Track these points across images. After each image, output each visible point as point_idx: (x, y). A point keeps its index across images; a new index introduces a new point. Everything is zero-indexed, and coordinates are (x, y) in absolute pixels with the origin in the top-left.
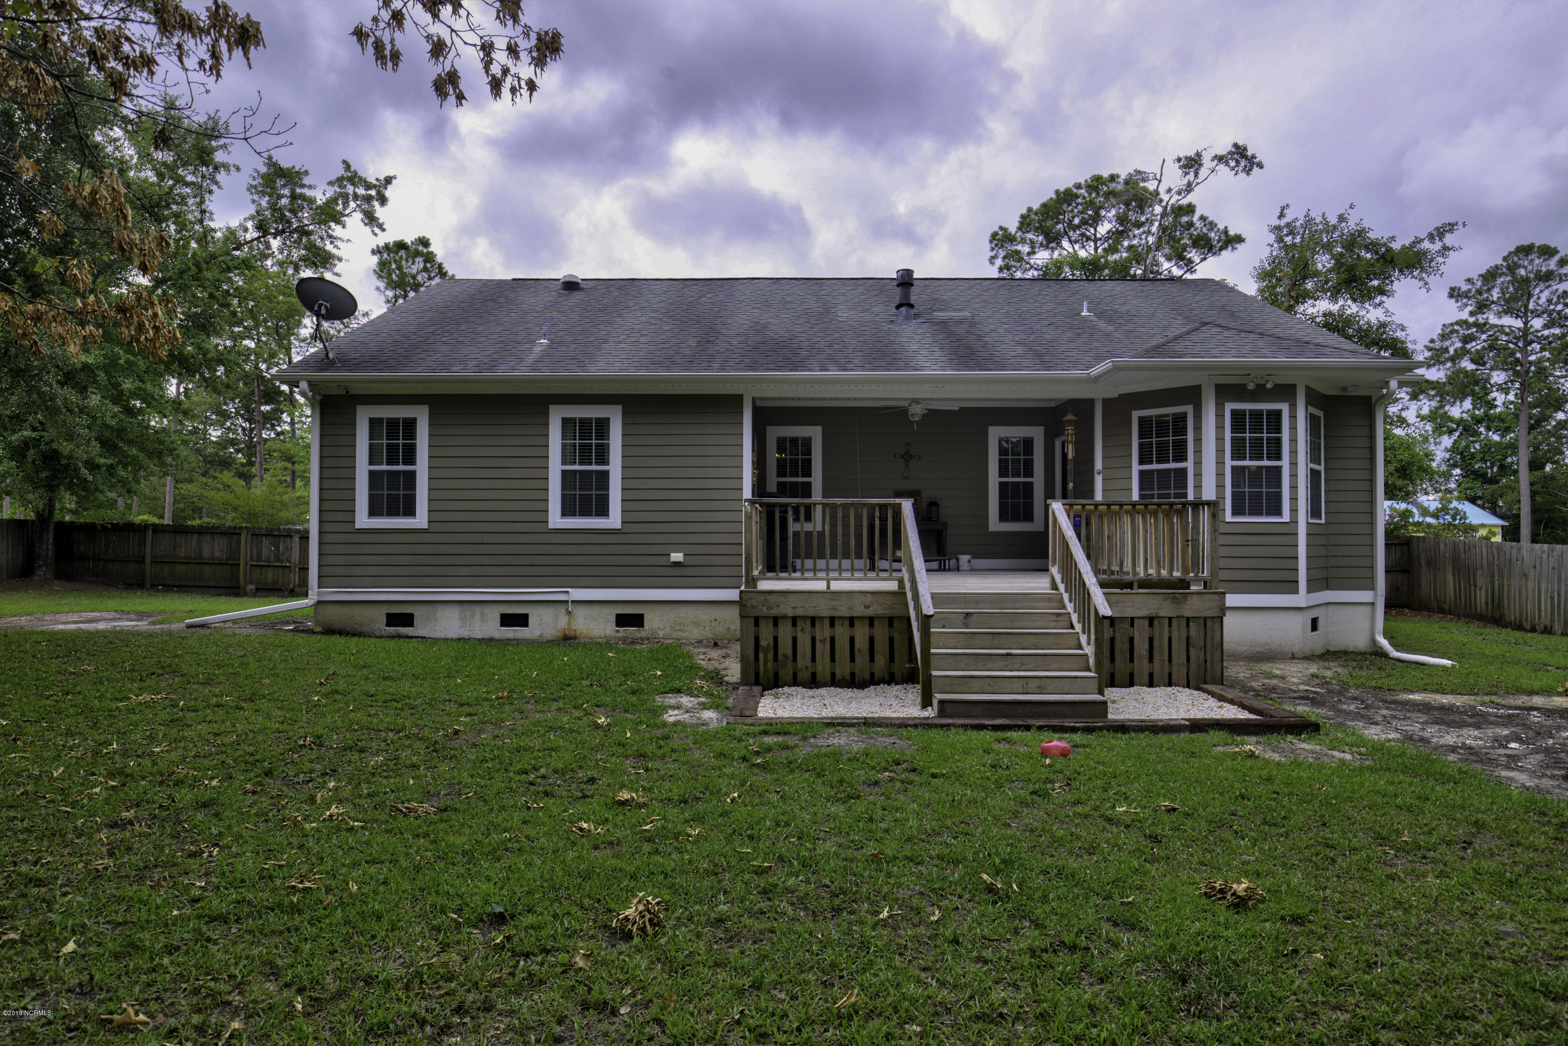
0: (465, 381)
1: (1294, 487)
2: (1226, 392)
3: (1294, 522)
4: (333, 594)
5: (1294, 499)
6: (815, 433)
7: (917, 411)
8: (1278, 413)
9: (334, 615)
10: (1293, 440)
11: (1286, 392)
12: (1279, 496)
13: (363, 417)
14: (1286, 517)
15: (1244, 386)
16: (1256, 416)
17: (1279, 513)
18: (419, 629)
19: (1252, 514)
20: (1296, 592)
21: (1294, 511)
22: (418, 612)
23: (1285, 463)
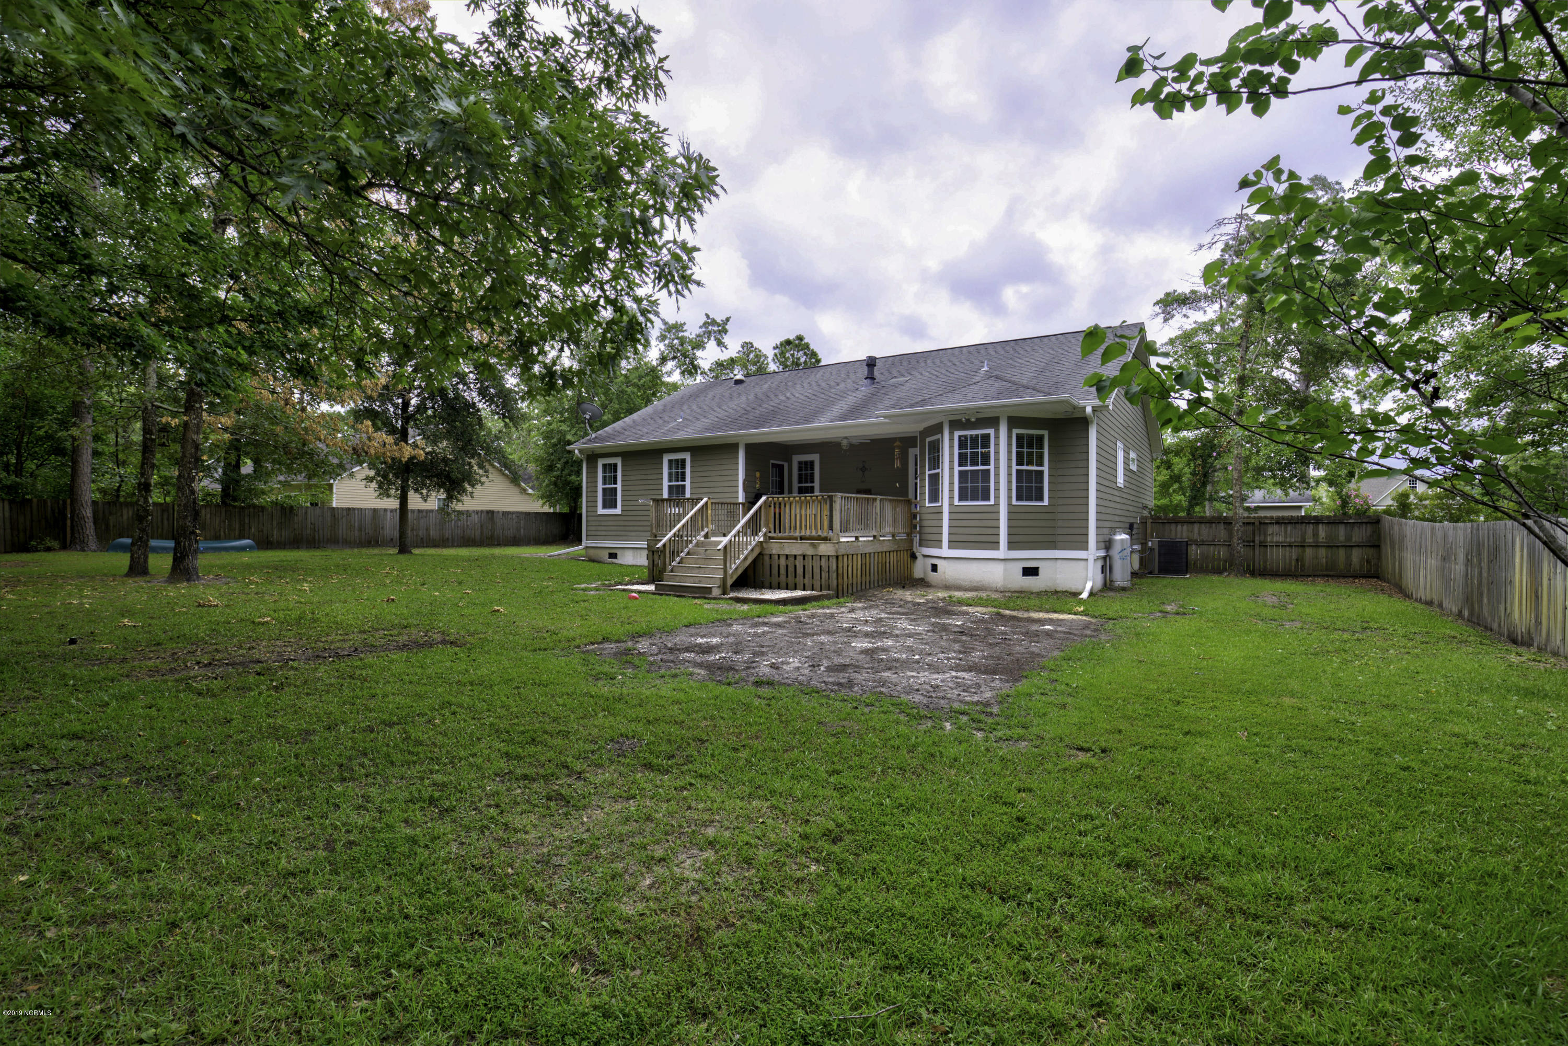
0: (628, 445)
1: (997, 482)
2: (956, 425)
3: (997, 504)
4: (591, 543)
5: (997, 490)
6: (815, 458)
7: (845, 442)
8: (988, 436)
9: (592, 553)
10: (997, 453)
11: (993, 422)
12: (988, 488)
13: (600, 463)
14: (992, 502)
15: (960, 421)
16: (974, 439)
17: (988, 499)
18: (619, 561)
19: (972, 499)
20: (998, 549)
21: (997, 497)
22: (619, 553)
23: (992, 467)
